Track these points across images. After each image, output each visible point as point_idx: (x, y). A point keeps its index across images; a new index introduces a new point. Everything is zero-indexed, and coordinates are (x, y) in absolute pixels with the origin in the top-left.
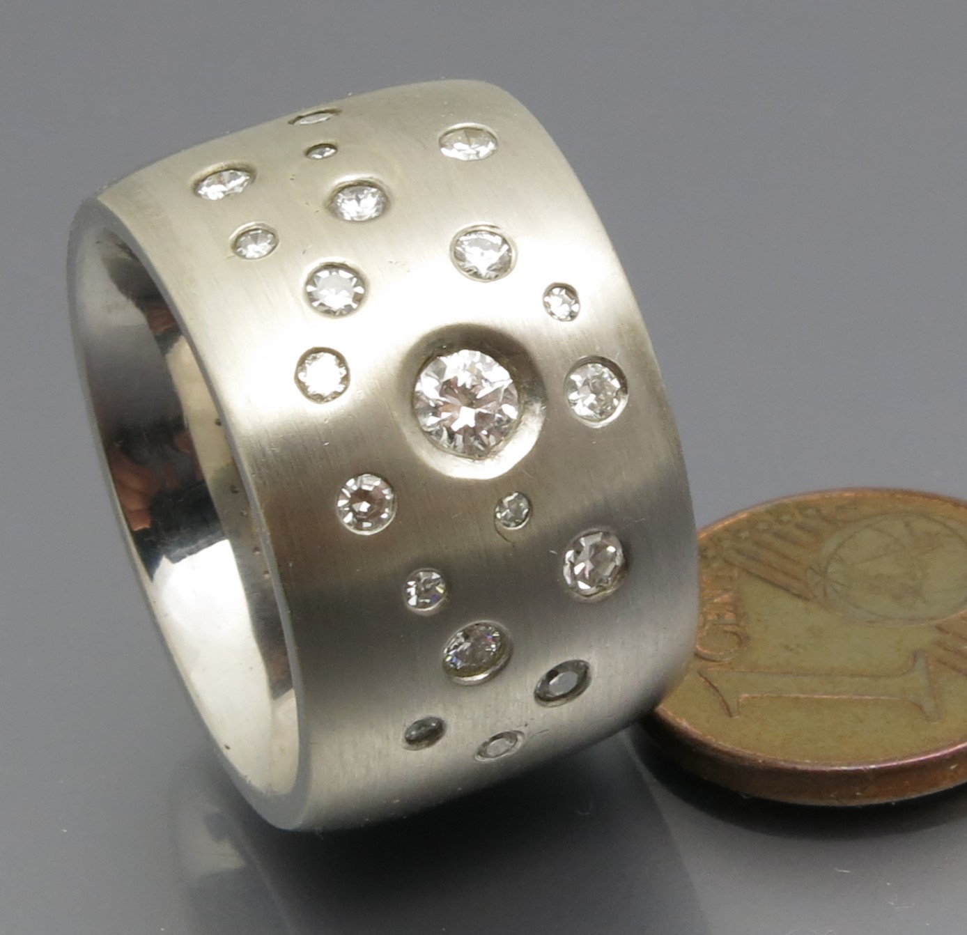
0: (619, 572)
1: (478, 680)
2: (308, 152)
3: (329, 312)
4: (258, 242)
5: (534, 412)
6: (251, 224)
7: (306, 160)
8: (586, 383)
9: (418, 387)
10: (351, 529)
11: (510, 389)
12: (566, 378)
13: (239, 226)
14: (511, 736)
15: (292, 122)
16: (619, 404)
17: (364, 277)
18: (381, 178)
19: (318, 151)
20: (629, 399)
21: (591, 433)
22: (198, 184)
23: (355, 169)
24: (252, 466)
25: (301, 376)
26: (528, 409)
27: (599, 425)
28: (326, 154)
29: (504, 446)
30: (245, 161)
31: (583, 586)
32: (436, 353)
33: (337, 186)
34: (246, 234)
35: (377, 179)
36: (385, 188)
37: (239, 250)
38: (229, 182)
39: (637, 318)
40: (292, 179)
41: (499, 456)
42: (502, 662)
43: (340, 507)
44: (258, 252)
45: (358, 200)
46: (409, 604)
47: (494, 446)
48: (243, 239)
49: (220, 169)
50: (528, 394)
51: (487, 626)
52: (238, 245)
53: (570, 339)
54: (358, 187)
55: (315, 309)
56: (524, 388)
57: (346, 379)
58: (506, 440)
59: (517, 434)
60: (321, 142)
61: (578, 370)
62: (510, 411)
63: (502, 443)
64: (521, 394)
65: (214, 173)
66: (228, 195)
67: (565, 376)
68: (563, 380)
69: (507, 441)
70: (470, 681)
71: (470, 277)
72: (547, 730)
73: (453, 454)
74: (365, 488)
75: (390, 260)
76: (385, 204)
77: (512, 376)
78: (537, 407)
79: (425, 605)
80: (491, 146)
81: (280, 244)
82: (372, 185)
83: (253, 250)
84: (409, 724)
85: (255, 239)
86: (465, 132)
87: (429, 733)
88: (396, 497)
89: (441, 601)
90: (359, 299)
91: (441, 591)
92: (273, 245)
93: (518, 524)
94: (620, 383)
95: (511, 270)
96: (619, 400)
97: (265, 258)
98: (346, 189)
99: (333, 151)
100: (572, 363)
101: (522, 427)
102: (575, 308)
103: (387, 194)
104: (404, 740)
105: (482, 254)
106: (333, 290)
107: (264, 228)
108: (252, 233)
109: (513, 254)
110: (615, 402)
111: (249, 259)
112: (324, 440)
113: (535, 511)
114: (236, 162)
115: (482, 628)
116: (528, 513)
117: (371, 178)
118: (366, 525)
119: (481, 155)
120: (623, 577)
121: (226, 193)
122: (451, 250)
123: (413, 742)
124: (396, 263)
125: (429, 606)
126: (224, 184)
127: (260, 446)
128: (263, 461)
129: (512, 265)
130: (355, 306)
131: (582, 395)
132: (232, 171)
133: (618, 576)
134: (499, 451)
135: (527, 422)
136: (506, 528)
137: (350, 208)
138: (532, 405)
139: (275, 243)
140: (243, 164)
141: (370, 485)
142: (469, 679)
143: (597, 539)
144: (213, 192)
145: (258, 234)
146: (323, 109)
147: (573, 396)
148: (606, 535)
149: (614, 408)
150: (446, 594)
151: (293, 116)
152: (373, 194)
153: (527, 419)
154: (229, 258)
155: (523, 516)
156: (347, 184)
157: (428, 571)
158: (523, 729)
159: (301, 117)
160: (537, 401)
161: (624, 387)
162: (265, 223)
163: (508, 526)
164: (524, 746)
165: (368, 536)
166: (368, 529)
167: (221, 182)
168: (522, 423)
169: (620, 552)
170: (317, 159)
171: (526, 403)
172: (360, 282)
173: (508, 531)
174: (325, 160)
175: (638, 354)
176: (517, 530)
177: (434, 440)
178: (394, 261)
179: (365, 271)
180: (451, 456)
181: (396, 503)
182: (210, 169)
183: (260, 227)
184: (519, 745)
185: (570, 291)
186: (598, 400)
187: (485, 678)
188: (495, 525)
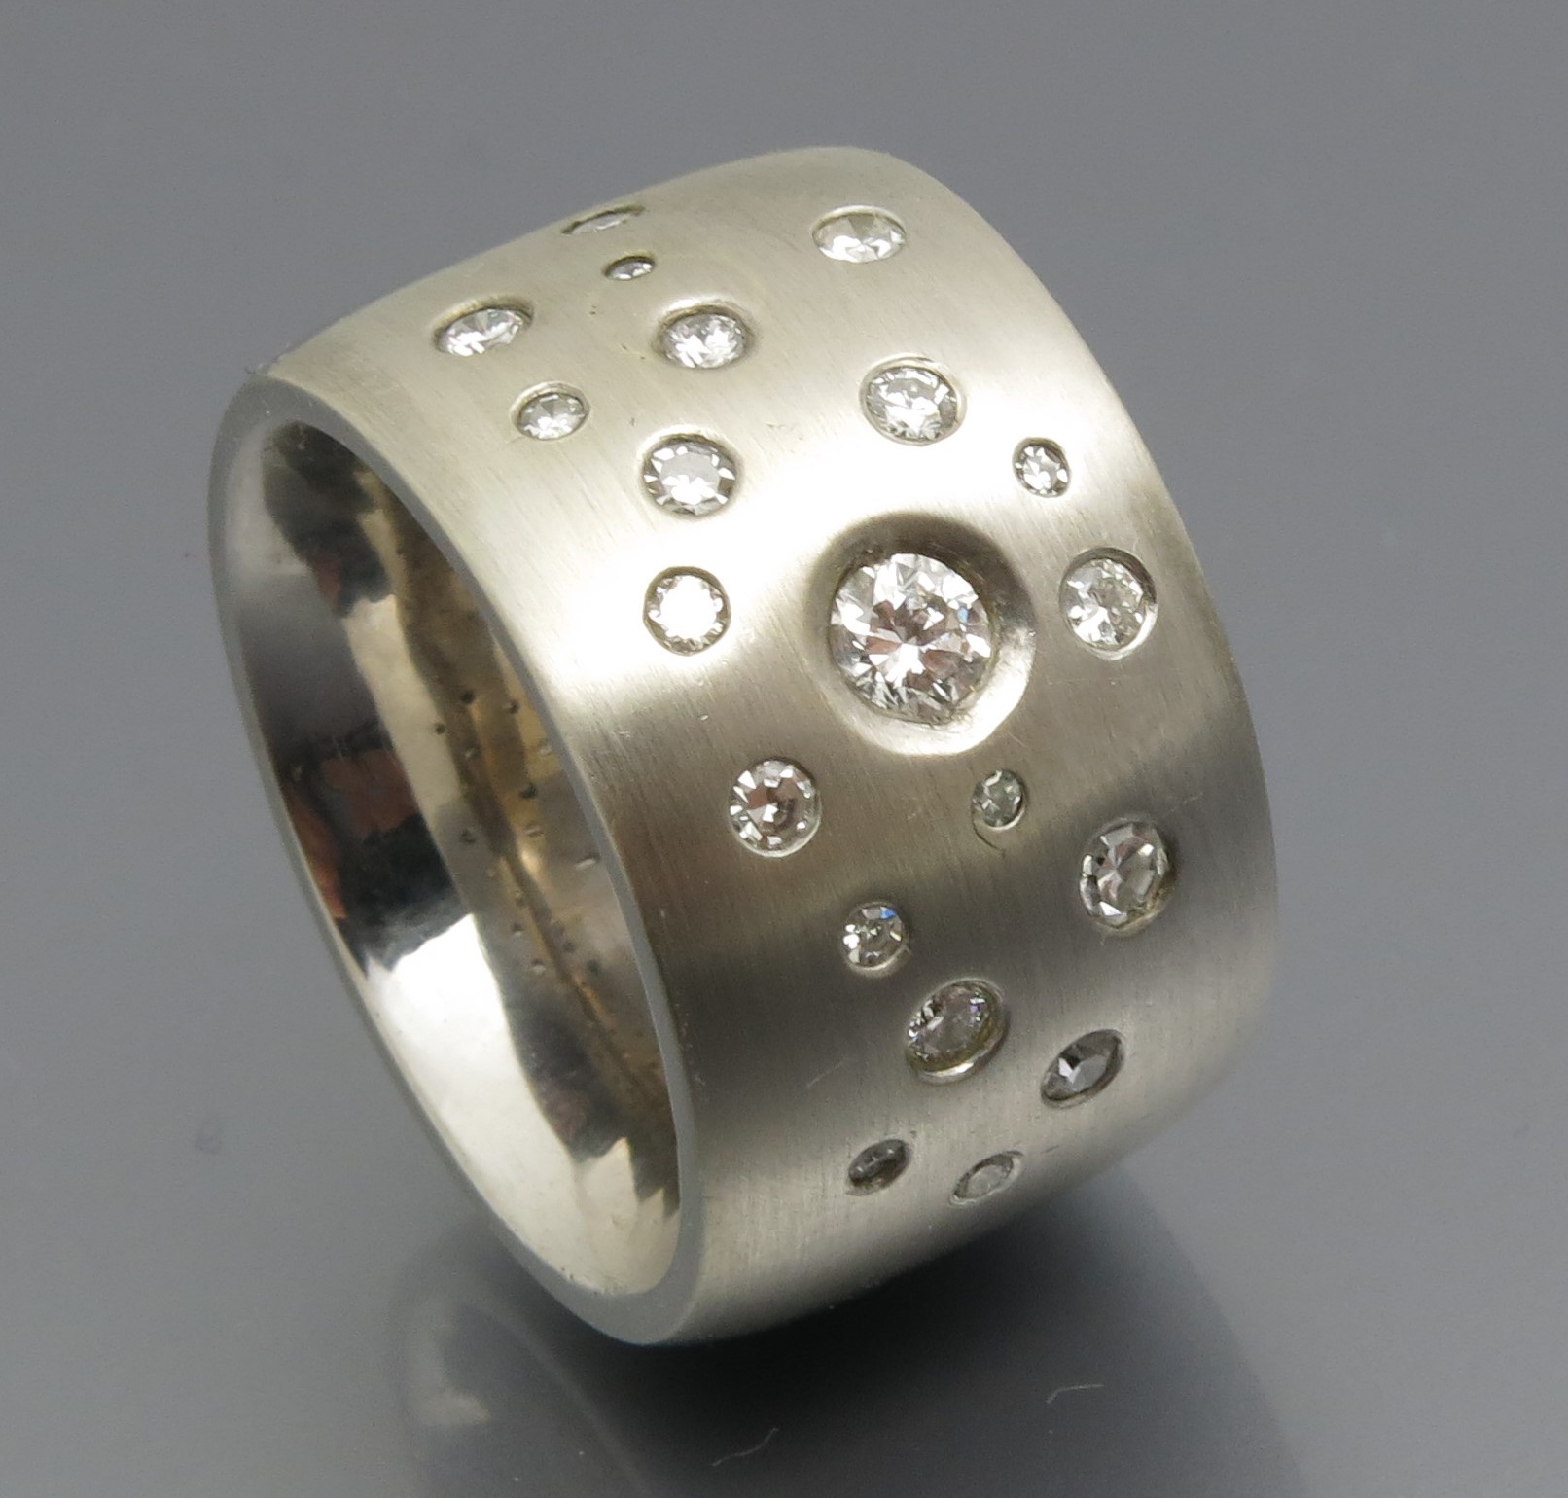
0: (1162, 886)
1: (959, 1074)
2: (609, 271)
3: (685, 512)
4: (555, 413)
5: (1017, 642)
6: (542, 387)
7: (607, 281)
8: (1092, 591)
9: (835, 619)
10: (754, 850)
11: (975, 609)
12: (1061, 586)
13: (523, 390)
14: (1003, 1160)
15: (567, 231)
16: (1144, 619)
17: (732, 453)
18: (734, 300)
19: (622, 268)
20: (1159, 610)
21: (1106, 667)
22: (440, 335)
23: (689, 290)
24: (590, 763)
25: (653, 615)
26: (1008, 638)
27: (1118, 656)
28: (637, 273)
29: (977, 698)
30: (511, 293)
31: (1108, 910)
32: (858, 562)
33: (666, 317)
34: (533, 403)
35: (726, 302)
36: (742, 315)
37: (526, 428)
38: (489, 327)
39: (1157, 483)
40: (594, 313)
41: (970, 716)
42: (992, 1043)
43: (733, 816)
44: (556, 429)
45: (702, 337)
46: (848, 959)
47: (960, 701)
48: (530, 410)
49: (472, 309)
50: (1004, 615)
51: (968, 986)
52: (523, 421)
53: (1061, 523)
54: (700, 317)
55: (662, 507)
56: (999, 606)
57: (724, 615)
58: (977, 691)
59: (994, 679)
60: (627, 253)
61: (1080, 571)
62: (980, 646)
63: (971, 697)
64: (993, 616)
65: (463, 316)
66: (492, 347)
67: (1059, 582)
68: (1058, 588)
69: (980, 691)
70: (946, 1077)
71: (895, 438)
72: (1057, 1147)
73: (898, 719)
74: (768, 783)
75: (770, 423)
76: (747, 340)
77: (977, 588)
78: (1023, 634)
79: (872, 962)
80: (896, 238)
81: (591, 413)
82: (719, 311)
83: (547, 426)
84: (855, 1154)
85: (550, 409)
86: (851, 221)
87: (885, 1165)
88: (819, 794)
89: (899, 952)
90: (727, 488)
91: (897, 937)
92: (582, 416)
93: (1007, 821)
94: (1142, 587)
95: (959, 424)
96: (1144, 614)
97: (568, 438)
98: (679, 323)
99: (647, 266)
100: (1068, 562)
101: (1001, 668)
102: (1062, 475)
103: (747, 322)
104: (849, 1180)
105: (909, 404)
106: (684, 478)
107: (561, 391)
108: (543, 400)
109: (959, 399)
110: (1138, 617)
111: (543, 439)
112: (700, 712)
113: (1034, 797)
114: (496, 296)
115: (960, 991)
116: (1020, 802)
117: (717, 301)
118: (774, 840)
119: (881, 253)
120: (1168, 892)
121: (490, 344)
122: (861, 400)
123: (859, 1181)
124: (779, 427)
125: (880, 963)
126: (482, 331)
127: (601, 730)
128: (606, 754)
129: (958, 416)
130: (722, 499)
131: (1088, 610)
132: (490, 311)
133: (1161, 892)
134: (970, 708)
135: (1007, 660)
136: (990, 827)
137: (688, 348)
138: (1013, 632)
139: (583, 410)
140: (509, 299)
141: (774, 779)
142: (945, 1073)
143: (1127, 835)
144: (464, 343)
145: (553, 400)
146: (611, 207)
147: (1075, 612)
148: (1139, 828)
149: (1137, 627)
150: (906, 940)
151: (566, 223)
152: (723, 325)
153: (1007, 654)
154: (513, 441)
155: (1014, 809)
156: (681, 313)
157: (875, 906)
158: (1023, 1148)
159: (577, 224)
160: (1019, 625)
161: (1150, 593)
162: (563, 382)
163: (993, 824)
164: (1022, 1174)
165: (782, 859)
166: (778, 848)
167: (474, 328)
168: (1001, 661)
169: (1161, 854)
170: (625, 280)
171: (1003, 629)
172: (725, 461)
173: (993, 832)
174: (636, 280)
175: (1166, 542)
176: (1005, 831)
177: (866, 699)
178: (776, 424)
179: (732, 443)
180: (897, 721)
181: (820, 803)
182: (456, 310)
183: (554, 390)
184: (1015, 1173)
185: (1053, 450)
186: (1112, 615)
187: (969, 1070)
188: (974, 824)
